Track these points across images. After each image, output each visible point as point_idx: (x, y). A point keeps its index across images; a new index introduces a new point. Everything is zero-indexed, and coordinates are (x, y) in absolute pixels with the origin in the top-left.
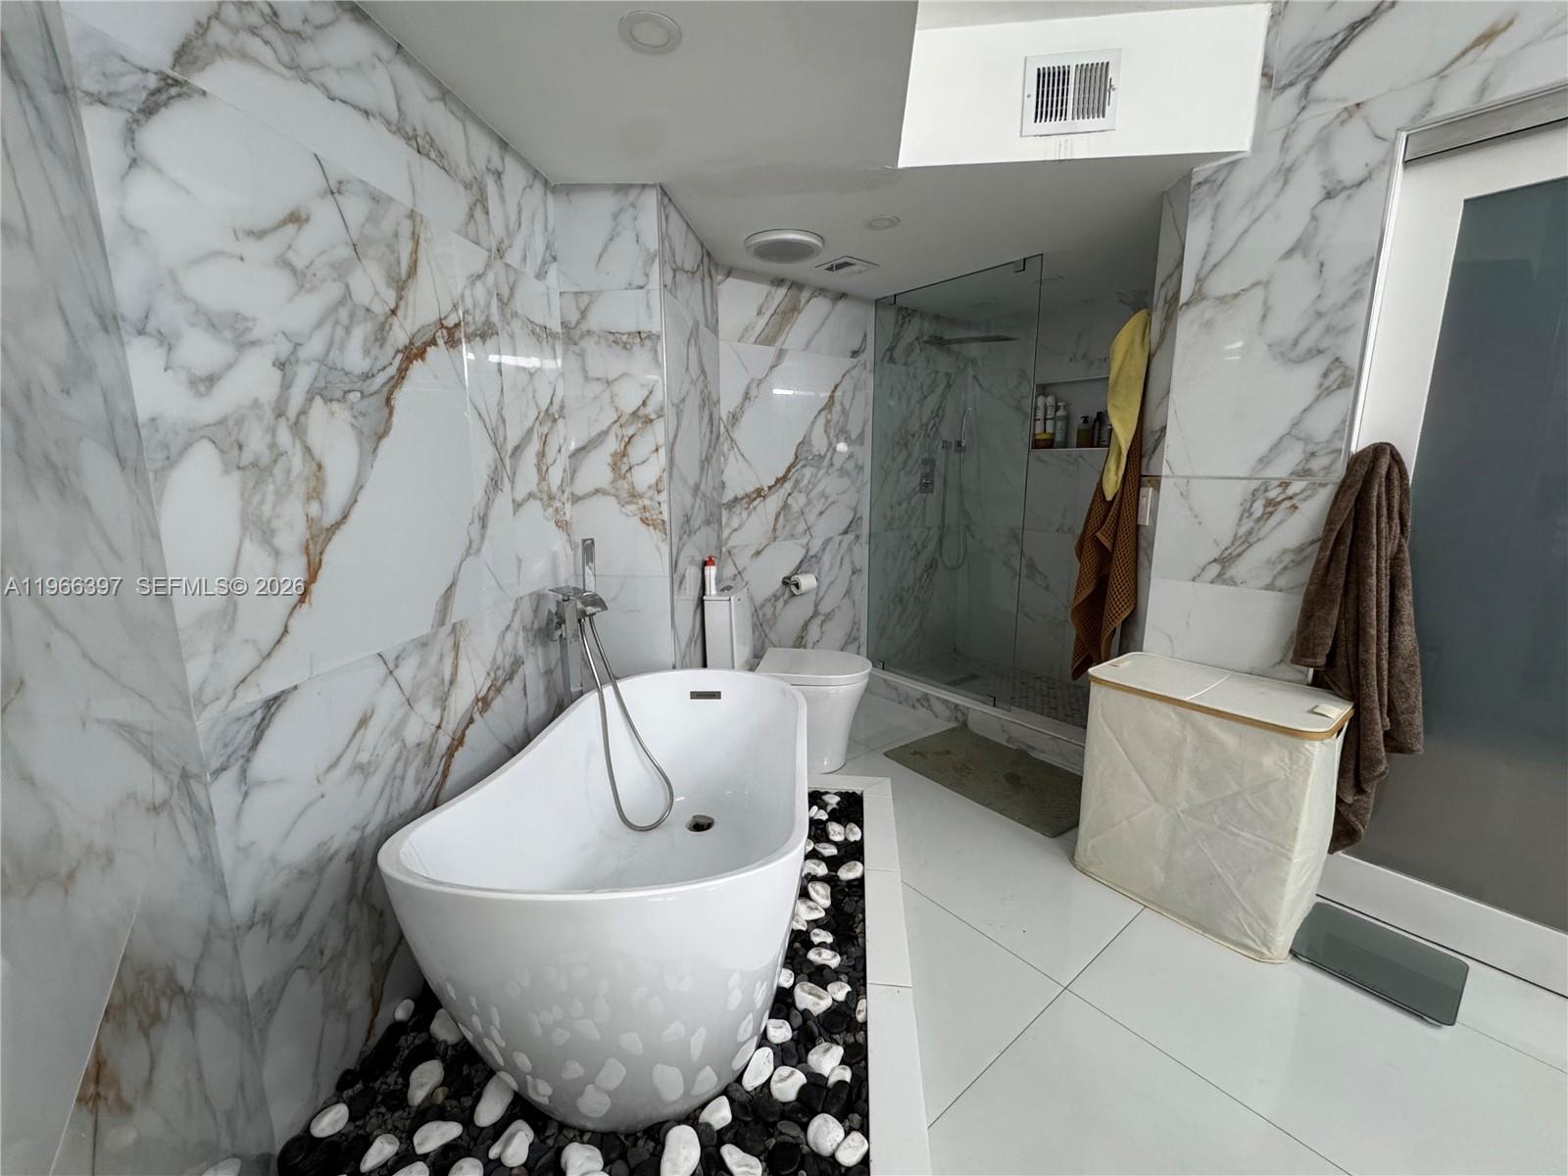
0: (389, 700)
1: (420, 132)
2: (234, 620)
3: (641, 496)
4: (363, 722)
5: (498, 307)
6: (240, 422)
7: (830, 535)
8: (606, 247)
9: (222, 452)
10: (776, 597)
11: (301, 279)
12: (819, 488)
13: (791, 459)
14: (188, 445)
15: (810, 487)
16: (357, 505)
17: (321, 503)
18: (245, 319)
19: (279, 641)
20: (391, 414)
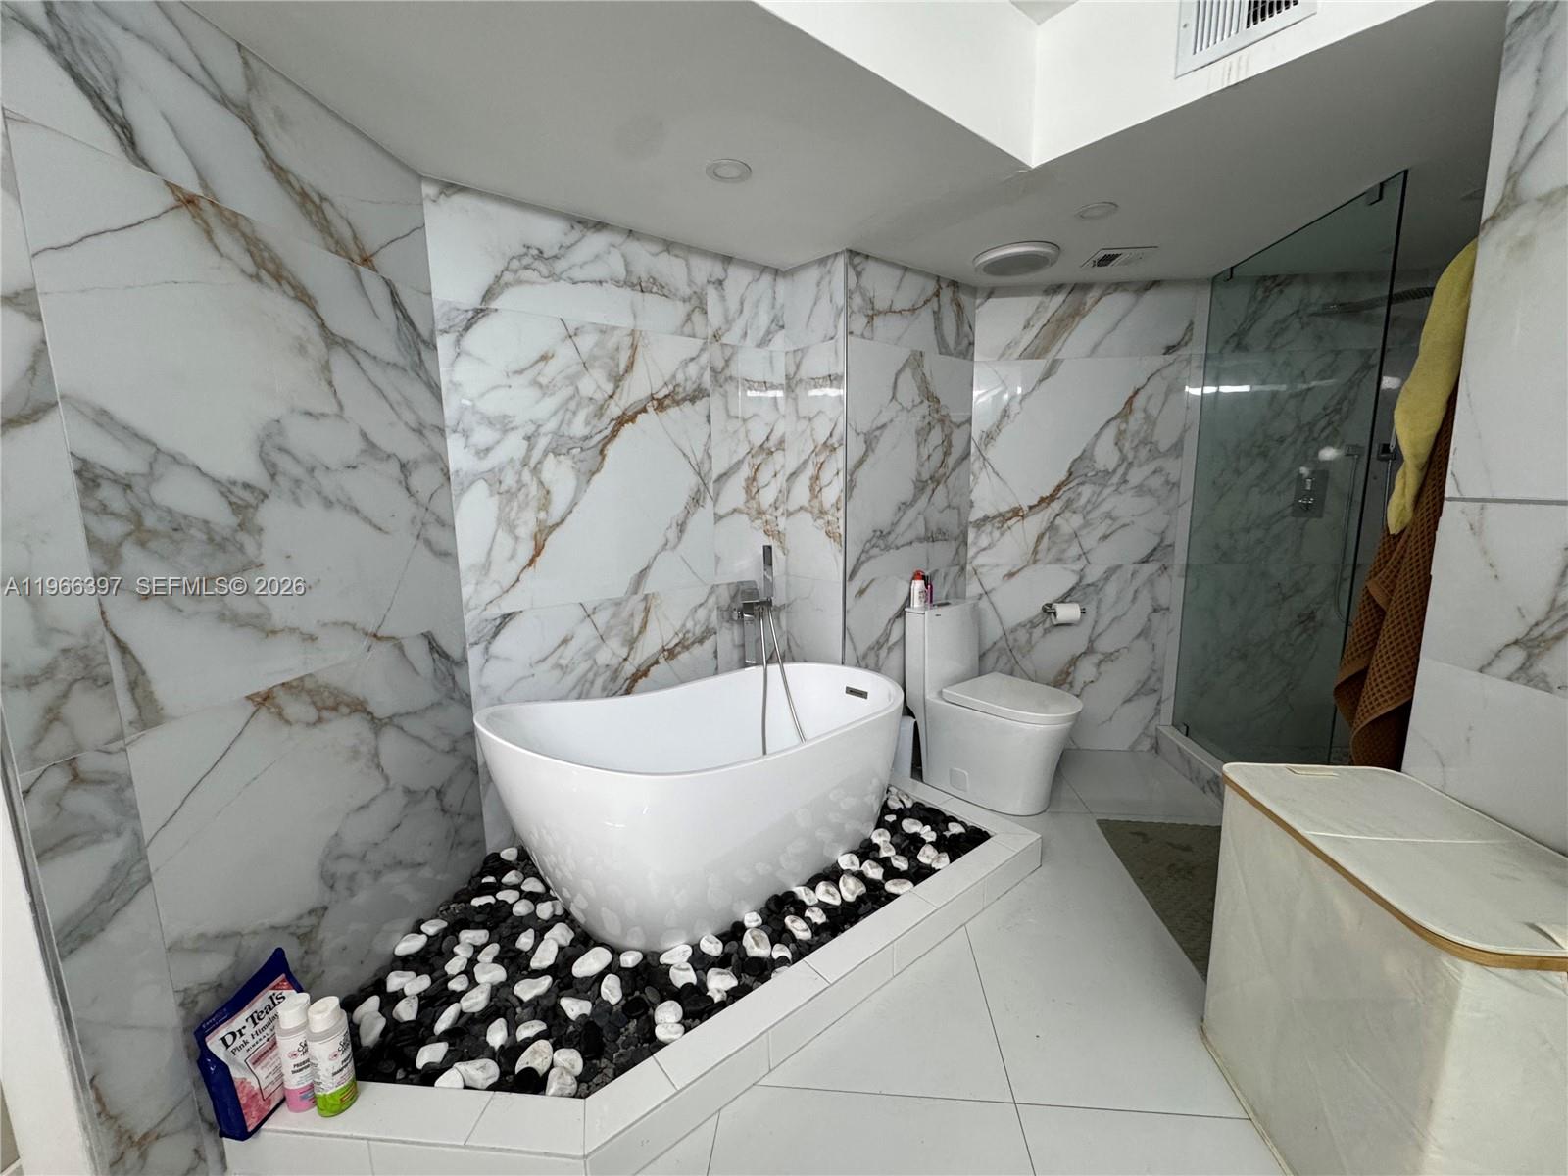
0: (585, 634)
1: (644, 277)
2: (488, 570)
3: (826, 513)
4: (565, 641)
5: (711, 376)
6: (501, 470)
7: (1120, 563)
8: (812, 310)
9: (490, 485)
10: (1032, 624)
11: (545, 390)
12: (1105, 507)
13: (1063, 476)
14: (472, 483)
15: (1089, 507)
16: (572, 514)
17: (547, 512)
18: (509, 417)
19: (513, 585)
20: (603, 459)
